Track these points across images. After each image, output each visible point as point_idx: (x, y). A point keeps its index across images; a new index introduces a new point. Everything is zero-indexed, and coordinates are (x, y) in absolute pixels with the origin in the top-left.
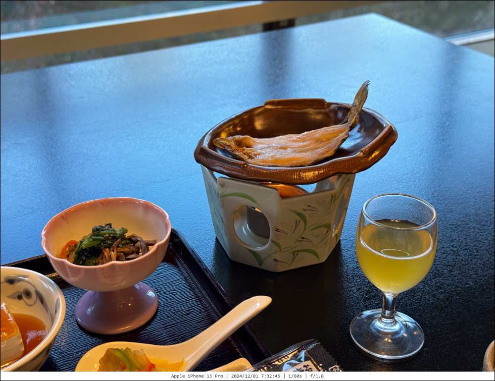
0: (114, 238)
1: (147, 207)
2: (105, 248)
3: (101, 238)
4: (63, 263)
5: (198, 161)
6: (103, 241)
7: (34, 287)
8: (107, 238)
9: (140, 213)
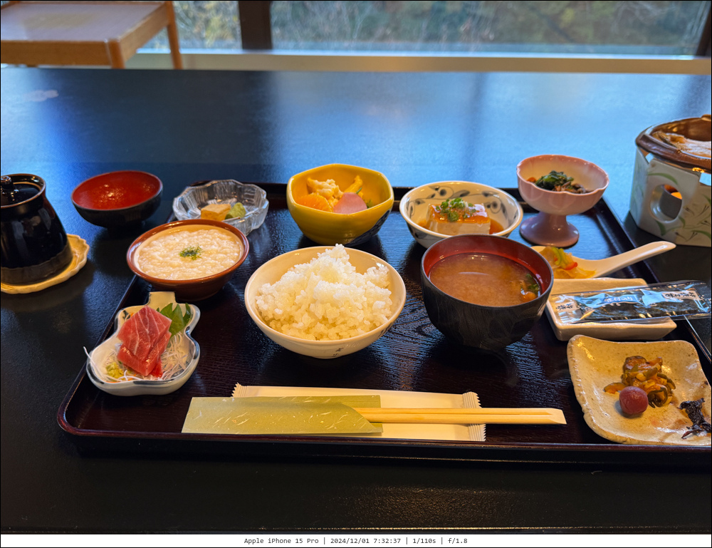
0: (565, 181)
1: (592, 167)
2: (558, 185)
3: (556, 178)
4: (530, 185)
5: (638, 145)
6: (557, 180)
7: (501, 201)
8: (560, 180)
9: (585, 171)
